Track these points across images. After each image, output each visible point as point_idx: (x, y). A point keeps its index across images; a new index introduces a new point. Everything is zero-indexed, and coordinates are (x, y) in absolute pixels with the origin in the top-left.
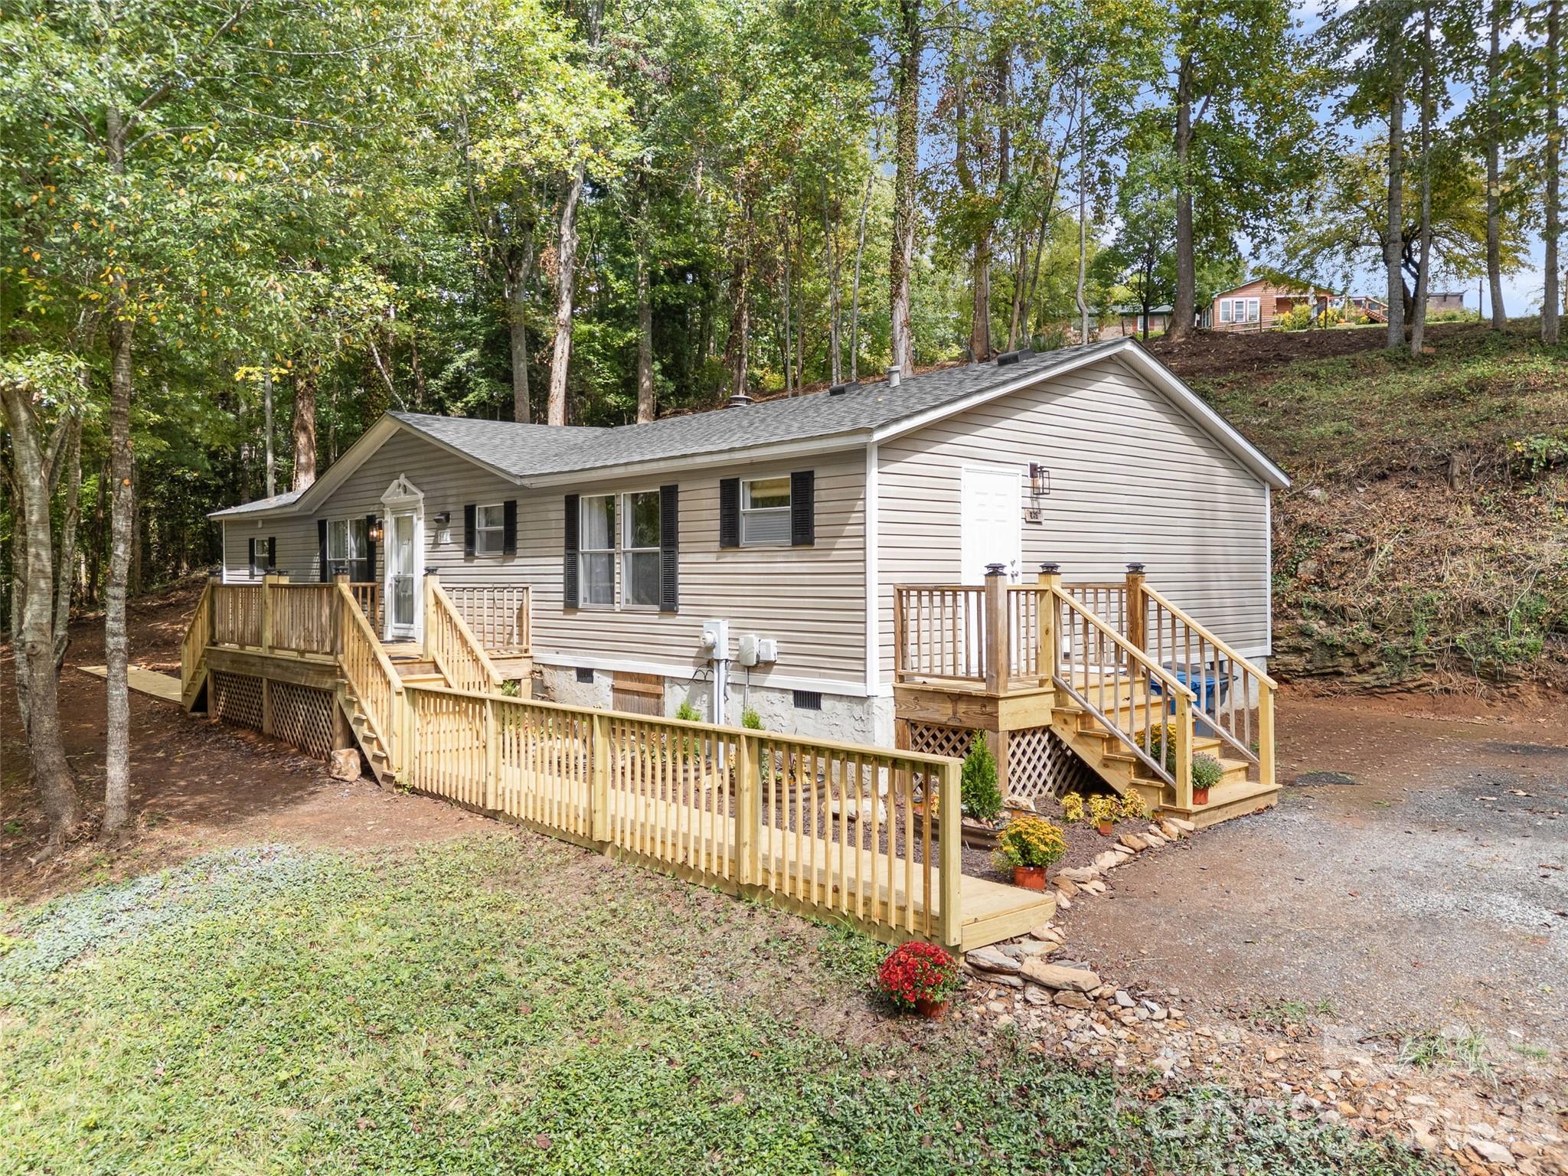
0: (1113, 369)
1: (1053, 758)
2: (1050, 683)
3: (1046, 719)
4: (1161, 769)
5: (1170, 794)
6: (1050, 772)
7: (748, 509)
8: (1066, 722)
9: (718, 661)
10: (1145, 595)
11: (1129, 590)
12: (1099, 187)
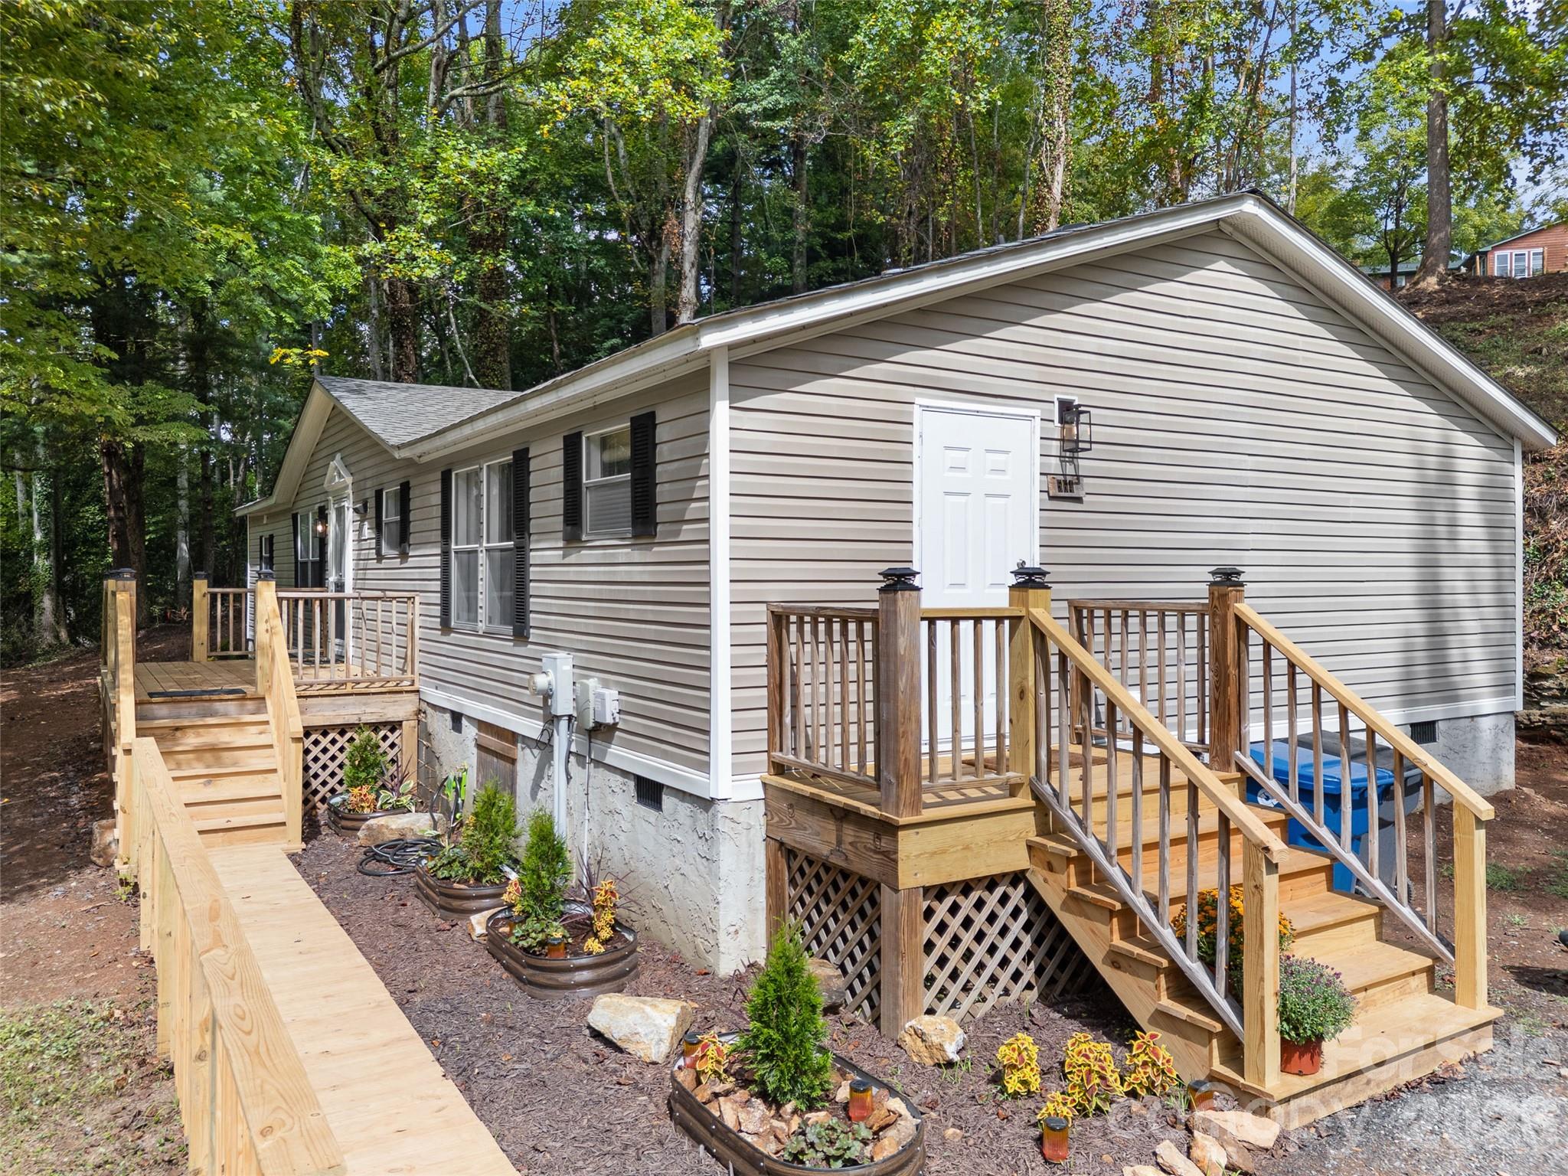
0: (1226, 248)
1: (1036, 929)
2: (1025, 791)
3: (1019, 860)
4: (1216, 995)
5: (1234, 1050)
6: (1029, 956)
7: (597, 478)
8: (1051, 868)
9: (559, 718)
10: (1242, 627)
11: (1213, 616)
12: (1327, 110)
